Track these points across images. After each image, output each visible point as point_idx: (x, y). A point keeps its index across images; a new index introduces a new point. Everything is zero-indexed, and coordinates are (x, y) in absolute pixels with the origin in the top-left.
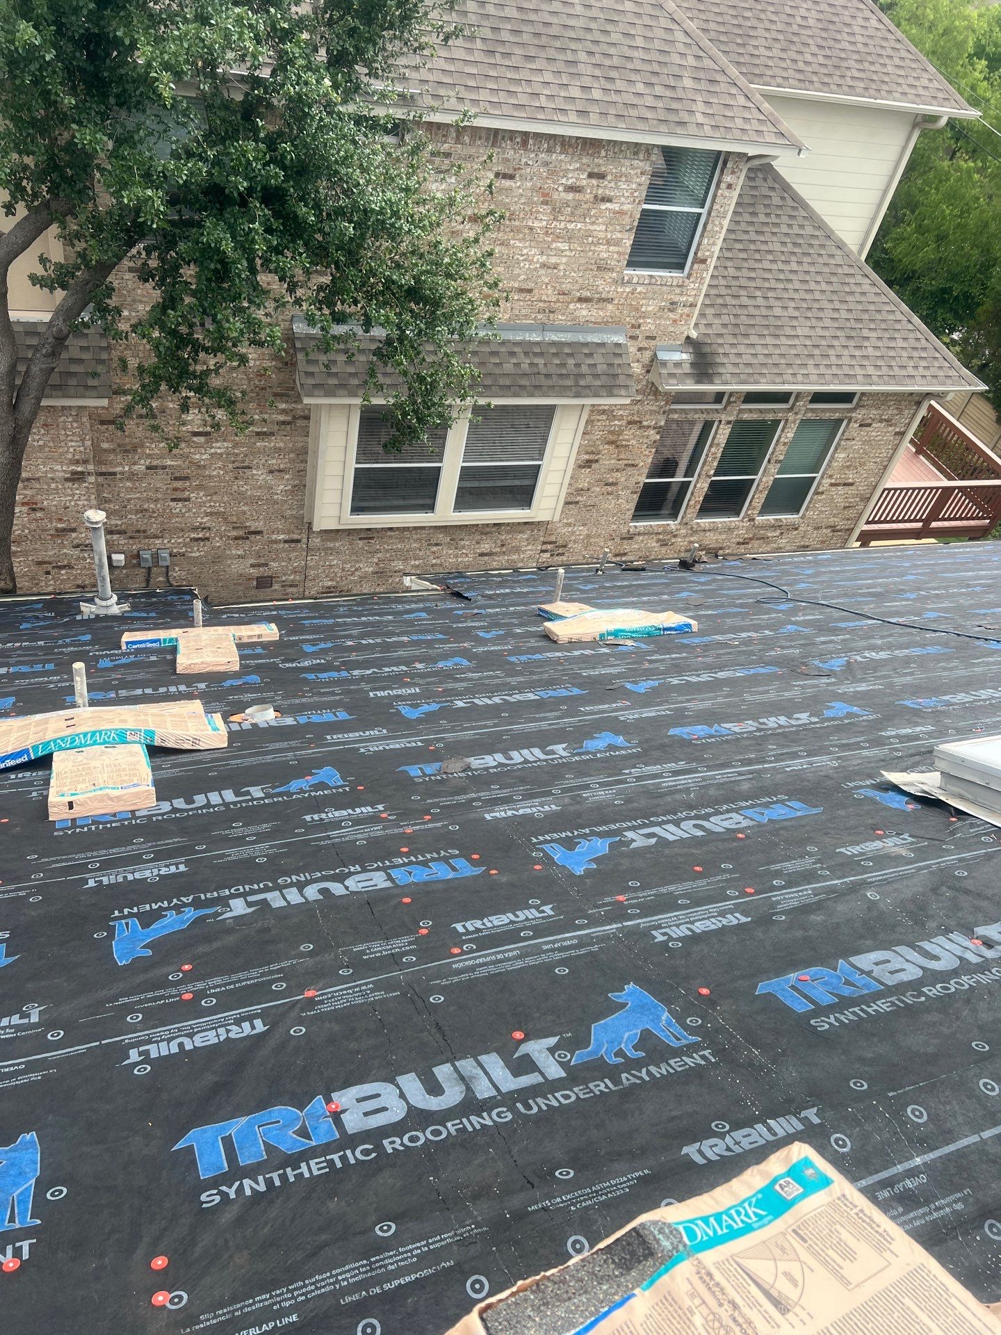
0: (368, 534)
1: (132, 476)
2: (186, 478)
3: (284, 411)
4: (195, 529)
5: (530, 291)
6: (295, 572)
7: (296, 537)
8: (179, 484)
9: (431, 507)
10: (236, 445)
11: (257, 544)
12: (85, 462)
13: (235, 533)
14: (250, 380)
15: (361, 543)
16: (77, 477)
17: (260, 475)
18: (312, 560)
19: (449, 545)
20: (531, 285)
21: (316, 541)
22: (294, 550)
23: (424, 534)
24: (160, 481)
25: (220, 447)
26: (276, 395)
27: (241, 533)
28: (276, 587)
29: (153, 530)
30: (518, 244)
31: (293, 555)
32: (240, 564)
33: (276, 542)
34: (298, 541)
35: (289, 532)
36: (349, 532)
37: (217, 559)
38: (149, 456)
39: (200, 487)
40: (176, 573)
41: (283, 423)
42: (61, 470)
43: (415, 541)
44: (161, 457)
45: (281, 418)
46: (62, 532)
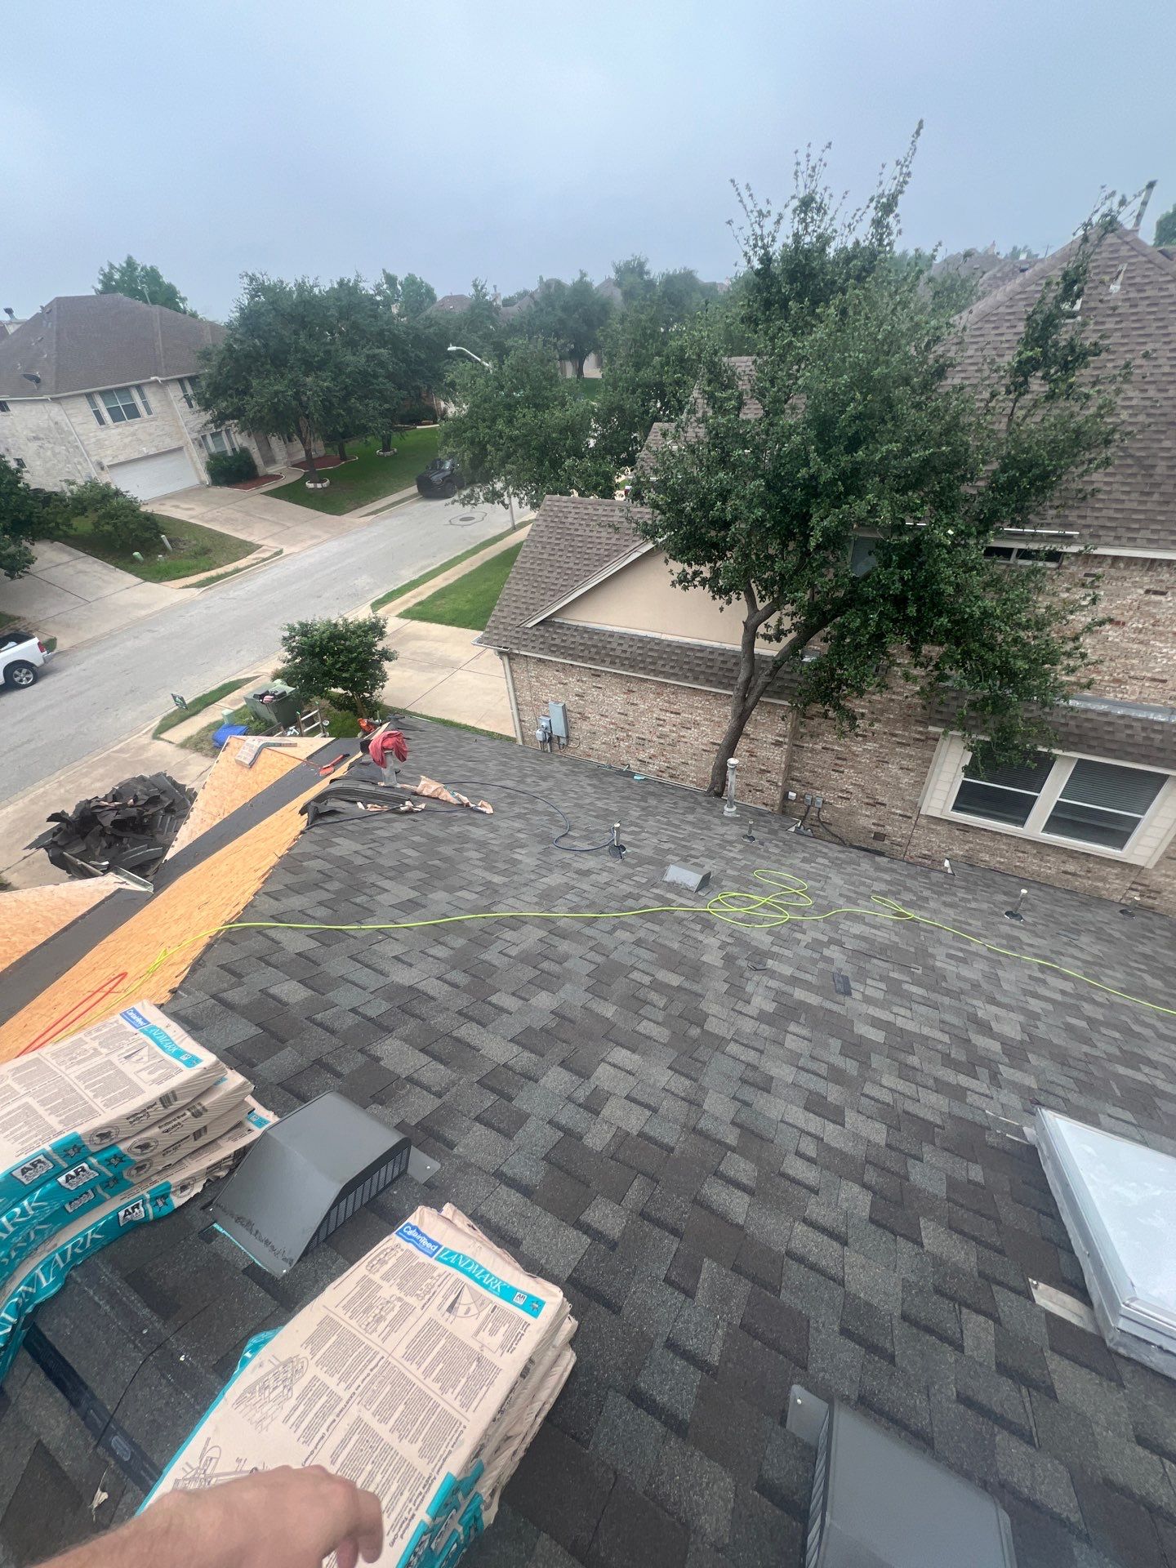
0: (965, 828)
1: (812, 750)
2: (845, 759)
3: (920, 733)
4: (842, 791)
5: (1164, 681)
6: (902, 836)
7: (909, 814)
8: (839, 762)
9: (1022, 824)
10: (882, 746)
11: (882, 811)
12: (785, 736)
13: (867, 800)
14: (901, 709)
15: (957, 833)
16: (778, 744)
17: (893, 768)
18: (917, 833)
19: (1035, 856)
20: (1165, 677)
21: (923, 821)
22: (905, 822)
23: (1013, 842)
24: (828, 757)
25: (870, 746)
26: (917, 721)
27: (871, 801)
28: (886, 842)
29: (817, 785)
30: (1158, 644)
31: (903, 826)
32: (866, 820)
33: (894, 814)
34: (910, 818)
35: (904, 810)
36: (950, 823)
37: (852, 813)
38: (825, 742)
39: (852, 767)
40: (825, 814)
41: (918, 740)
42: (771, 738)
43: (1004, 844)
44: (832, 743)
45: (918, 736)
46: (763, 772)
